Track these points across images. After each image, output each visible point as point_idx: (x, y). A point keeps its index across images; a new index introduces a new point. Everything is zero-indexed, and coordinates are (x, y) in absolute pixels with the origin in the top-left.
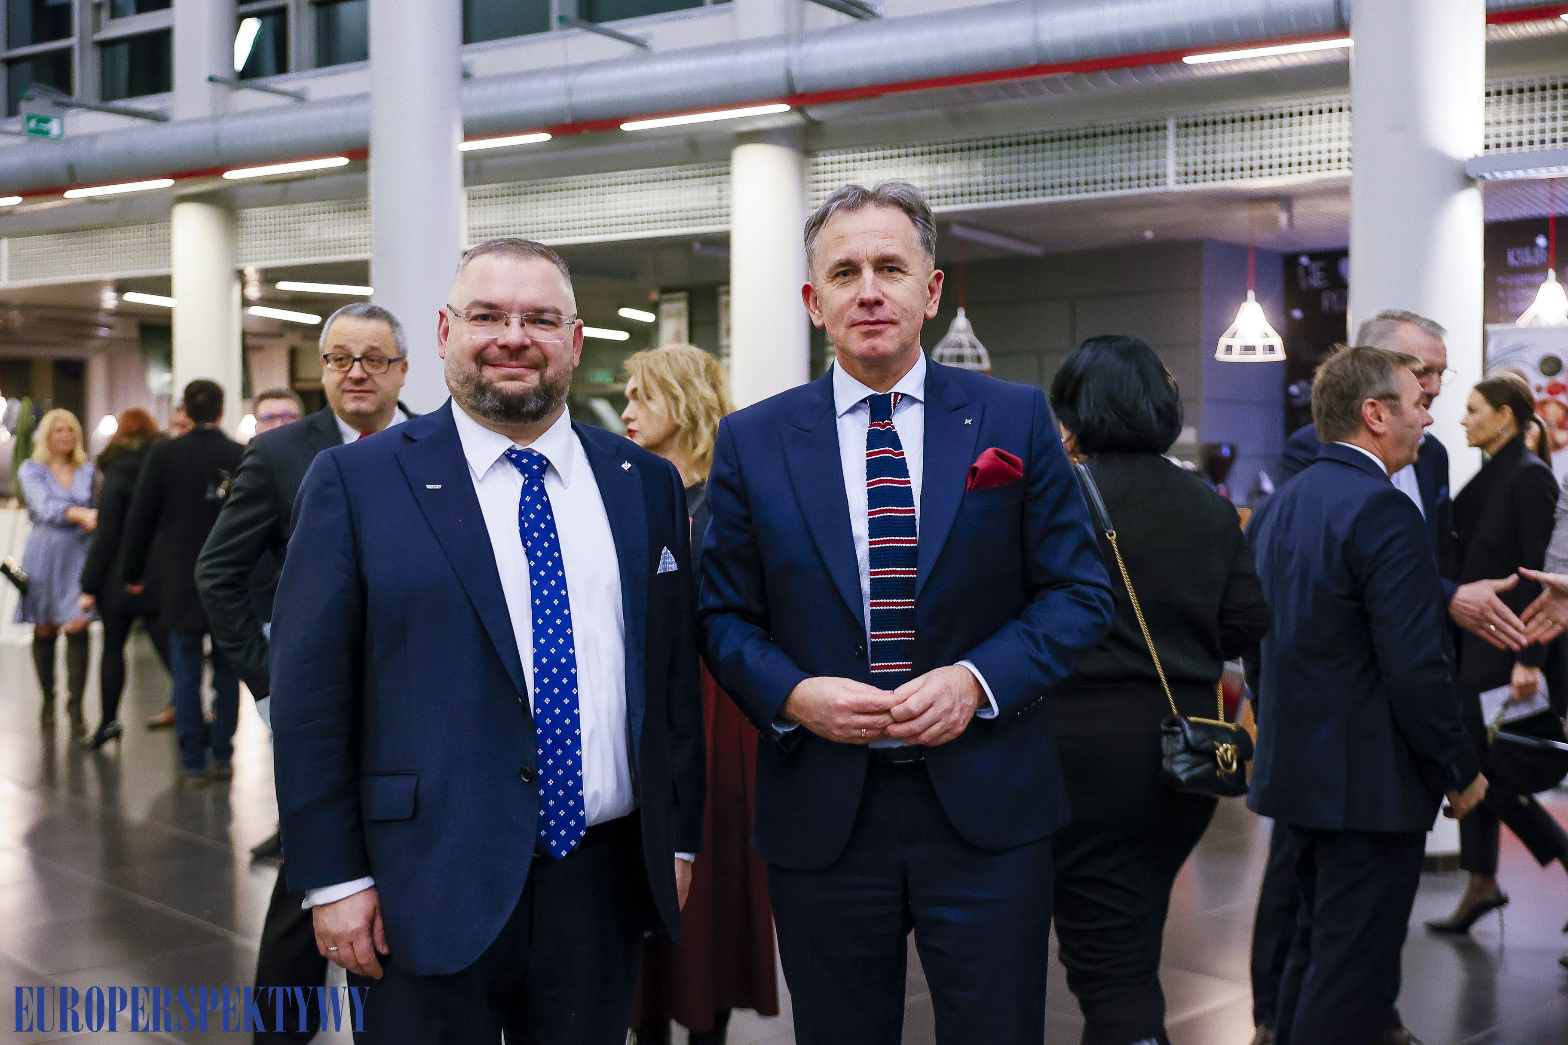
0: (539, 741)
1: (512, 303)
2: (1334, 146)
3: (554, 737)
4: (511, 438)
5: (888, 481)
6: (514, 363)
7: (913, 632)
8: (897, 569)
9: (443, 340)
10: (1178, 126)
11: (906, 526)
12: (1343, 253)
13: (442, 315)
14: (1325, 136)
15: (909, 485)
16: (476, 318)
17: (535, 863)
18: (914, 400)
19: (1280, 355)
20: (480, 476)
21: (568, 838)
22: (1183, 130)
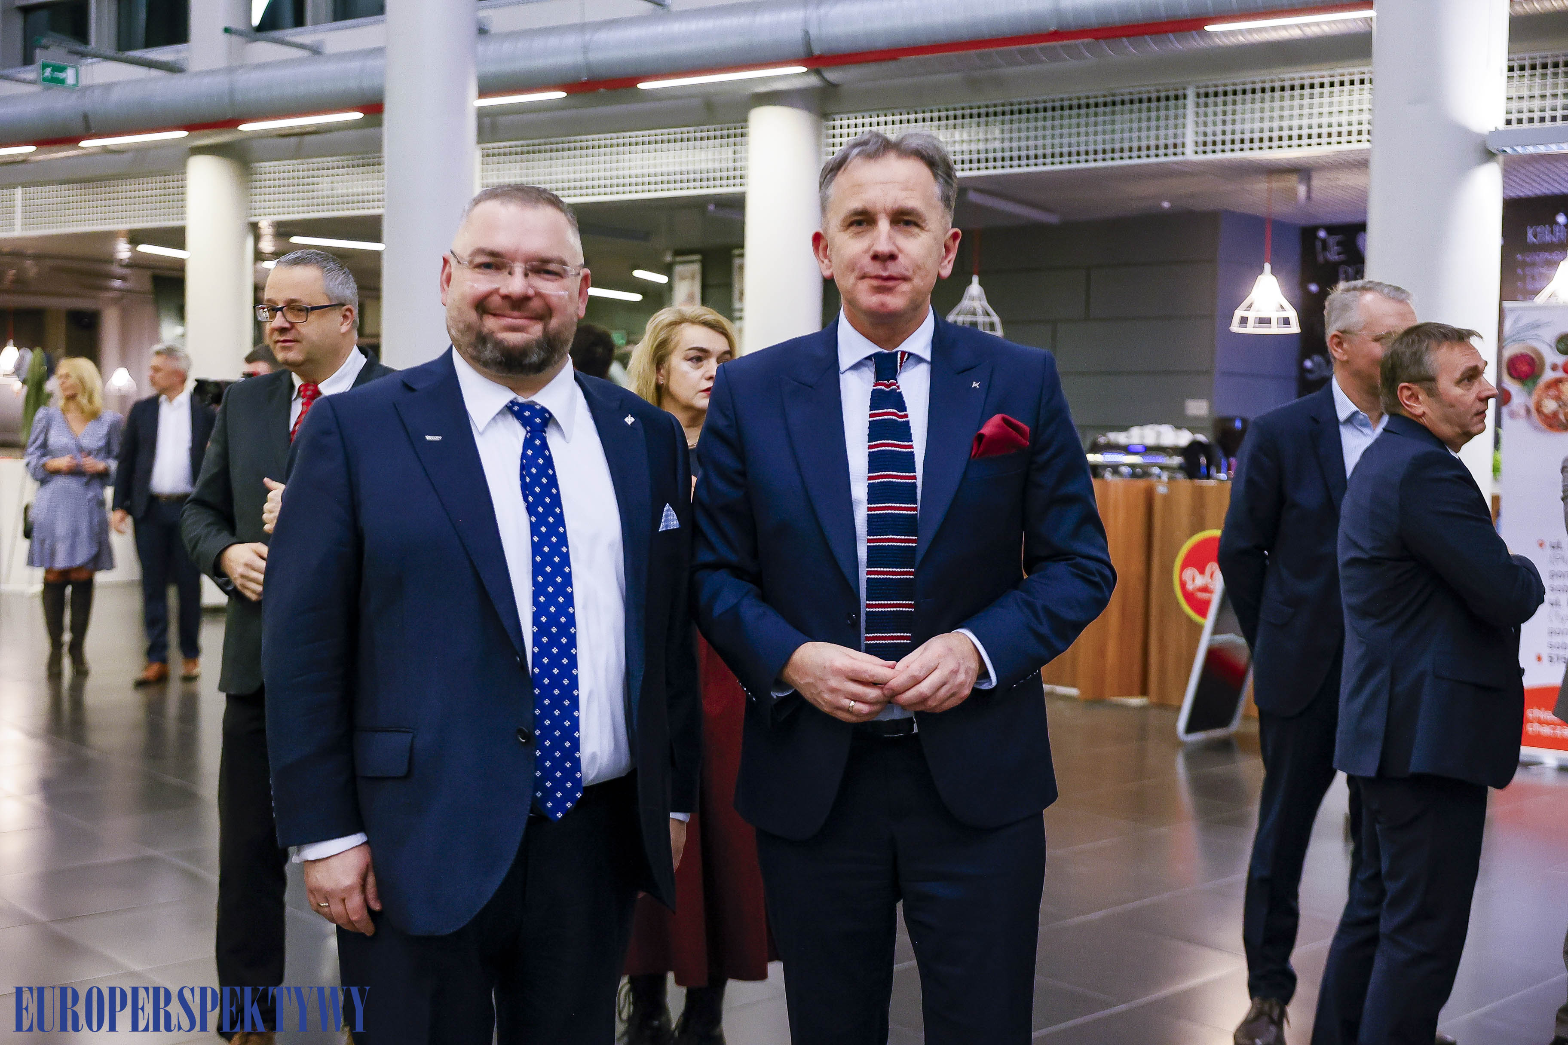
0: (537, 702)
1: (517, 251)
2: (1355, 118)
3: (552, 697)
4: (513, 389)
5: (890, 445)
6: (516, 314)
7: (913, 603)
8: (896, 537)
9: (445, 287)
10: (1198, 96)
11: (907, 493)
12: (1361, 227)
13: (446, 261)
14: (1345, 108)
15: (912, 450)
16: (480, 266)
17: (531, 822)
18: (920, 360)
19: (1295, 328)
20: (481, 429)
21: (564, 800)
22: (1202, 100)
